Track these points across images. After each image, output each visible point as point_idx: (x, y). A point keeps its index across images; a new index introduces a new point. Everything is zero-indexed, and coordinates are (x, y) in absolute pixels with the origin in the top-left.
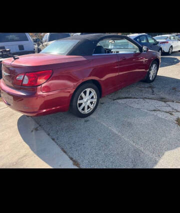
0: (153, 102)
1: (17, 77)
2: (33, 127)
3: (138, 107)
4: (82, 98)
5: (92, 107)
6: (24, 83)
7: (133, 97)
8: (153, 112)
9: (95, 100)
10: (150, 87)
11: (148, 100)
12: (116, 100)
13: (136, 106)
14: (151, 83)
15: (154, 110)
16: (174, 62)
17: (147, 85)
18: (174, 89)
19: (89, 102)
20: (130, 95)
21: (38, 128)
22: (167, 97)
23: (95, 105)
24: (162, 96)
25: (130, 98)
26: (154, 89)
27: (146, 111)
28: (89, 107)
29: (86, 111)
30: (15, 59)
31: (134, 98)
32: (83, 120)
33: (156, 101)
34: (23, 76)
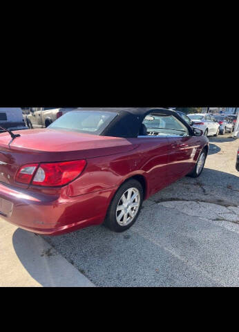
0: (212, 206)
1: (22, 170)
2: (42, 249)
3: (194, 214)
4: (121, 203)
5: (133, 214)
6: (35, 180)
7: (181, 198)
8: (217, 222)
9: (137, 205)
10: (198, 184)
11: (203, 204)
12: (158, 202)
13: (191, 213)
14: (197, 179)
15: (218, 220)
16: (214, 150)
17: (193, 181)
18: (229, 187)
19: (130, 207)
20: (176, 196)
21: (51, 252)
22: (225, 199)
23: (136, 212)
24: (219, 197)
25: (178, 199)
26: (205, 187)
27: (207, 220)
28: (128, 215)
29: (126, 222)
30: (14, 137)
31: (183, 200)
32: (121, 235)
33: (213, 204)
34: (35, 168)
